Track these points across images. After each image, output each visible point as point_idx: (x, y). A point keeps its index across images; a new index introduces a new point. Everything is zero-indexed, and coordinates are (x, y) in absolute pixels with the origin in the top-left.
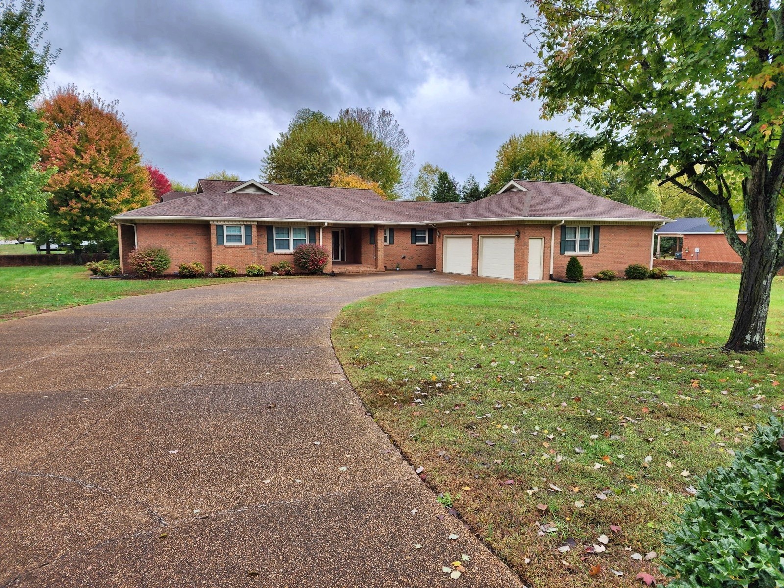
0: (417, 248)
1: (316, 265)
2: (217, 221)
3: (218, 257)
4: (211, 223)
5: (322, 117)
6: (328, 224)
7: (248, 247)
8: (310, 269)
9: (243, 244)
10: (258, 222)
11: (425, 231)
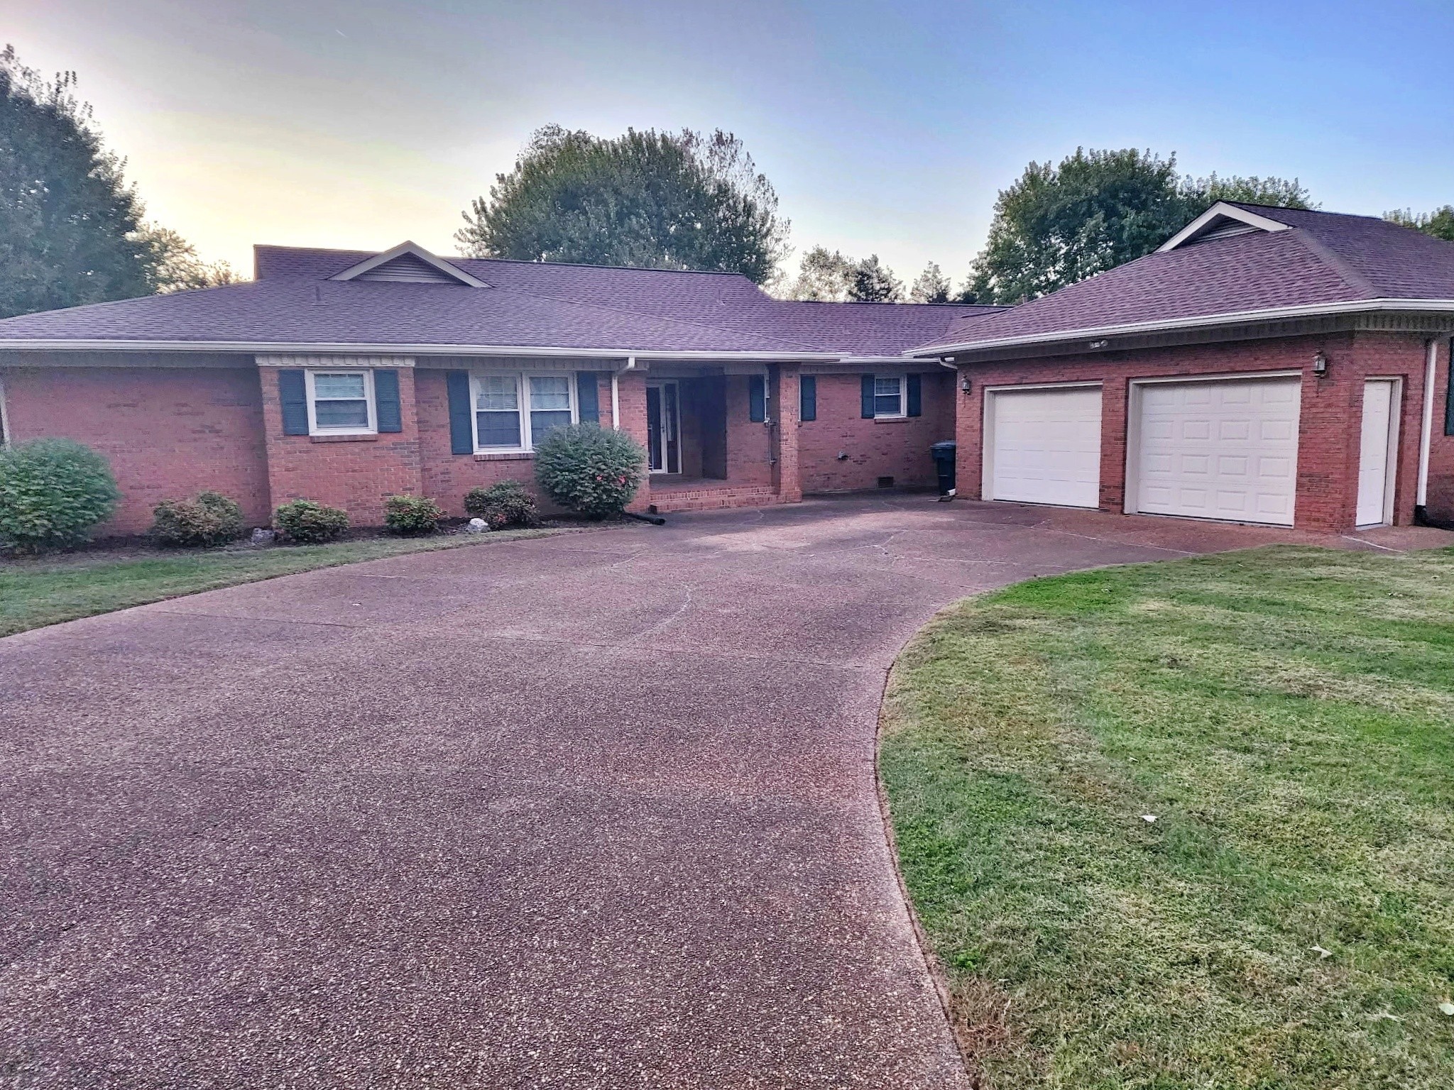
0: (881, 430)
1: (605, 491)
2: (279, 355)
3: (291, 475)
4: (260, 362)
5: (587, 142)
6: (637, 361)
7: (390, 439)
8: (588, 506)
9: (371, 430)
10: (418, 357)
11: (898, 381)
